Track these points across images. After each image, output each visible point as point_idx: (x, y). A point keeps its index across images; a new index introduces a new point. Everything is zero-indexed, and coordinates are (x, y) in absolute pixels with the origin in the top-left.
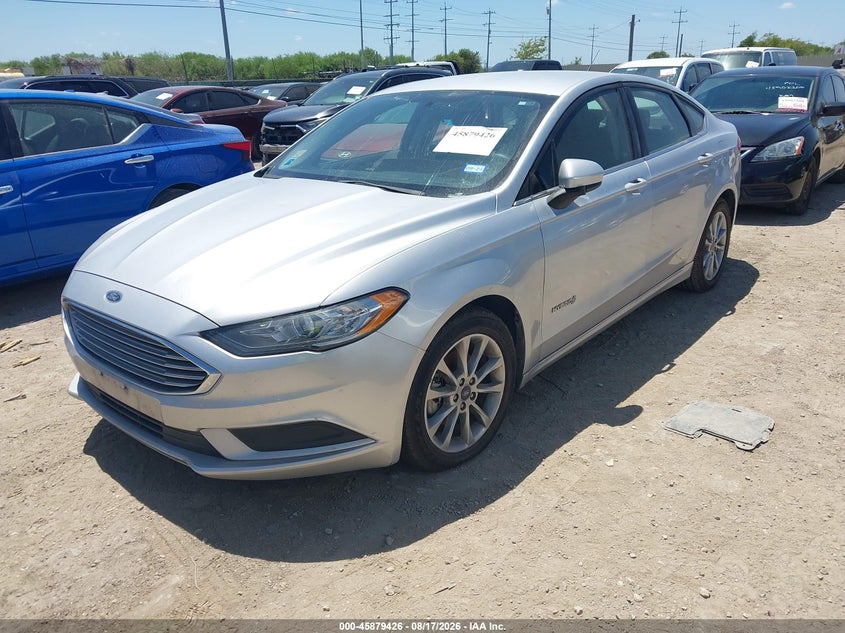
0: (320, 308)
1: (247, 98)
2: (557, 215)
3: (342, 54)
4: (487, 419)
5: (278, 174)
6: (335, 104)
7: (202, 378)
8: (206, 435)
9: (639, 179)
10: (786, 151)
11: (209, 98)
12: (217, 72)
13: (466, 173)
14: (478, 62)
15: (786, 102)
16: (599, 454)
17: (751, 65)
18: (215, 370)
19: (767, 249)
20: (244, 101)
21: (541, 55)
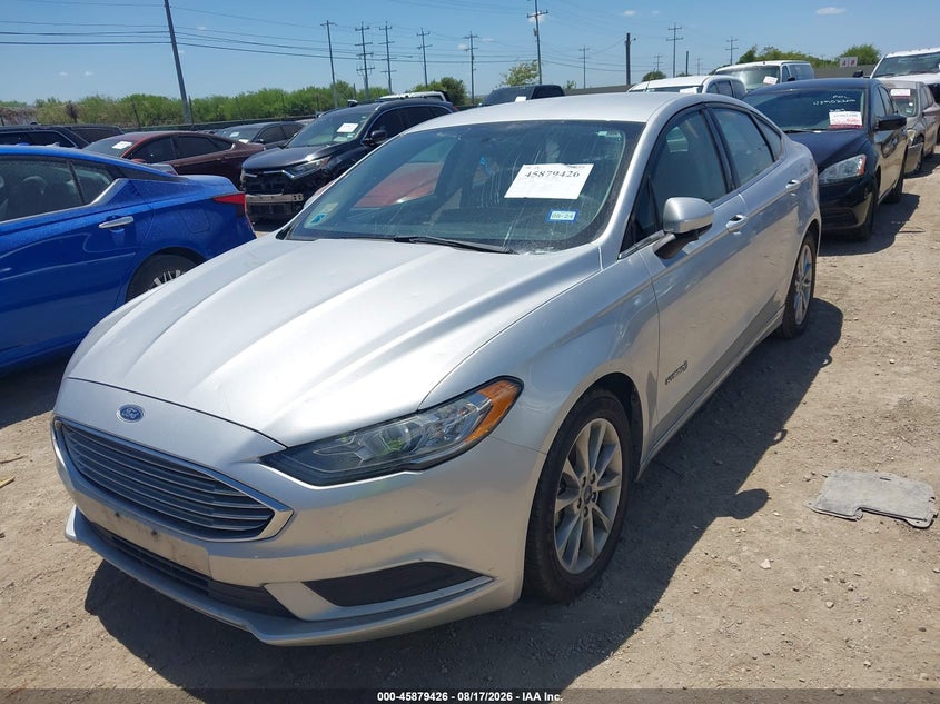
0: (418, 412)
1: (219, 143)
2: (667, 266)
3: (311, 89)
4: (608, 521)
5: (311, 235)
6: (325, 145)
7: (266, 518)
8: (272, 590)
9: (739, 216)
10: (847, 171)
11: (175, 144)
12: (172, 115)
13: (553, 222)
14: (462, 91)
15: (838, 118)
16: (747, 553)
17: (770, 80)
18: (283, 507)
19: (844, 283)
20: (216, 146)
21: (534, 80)
